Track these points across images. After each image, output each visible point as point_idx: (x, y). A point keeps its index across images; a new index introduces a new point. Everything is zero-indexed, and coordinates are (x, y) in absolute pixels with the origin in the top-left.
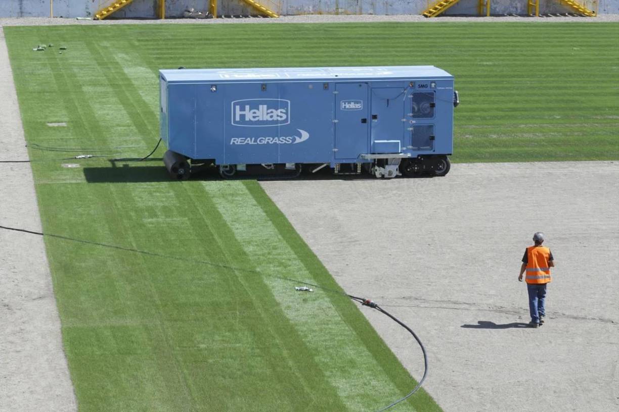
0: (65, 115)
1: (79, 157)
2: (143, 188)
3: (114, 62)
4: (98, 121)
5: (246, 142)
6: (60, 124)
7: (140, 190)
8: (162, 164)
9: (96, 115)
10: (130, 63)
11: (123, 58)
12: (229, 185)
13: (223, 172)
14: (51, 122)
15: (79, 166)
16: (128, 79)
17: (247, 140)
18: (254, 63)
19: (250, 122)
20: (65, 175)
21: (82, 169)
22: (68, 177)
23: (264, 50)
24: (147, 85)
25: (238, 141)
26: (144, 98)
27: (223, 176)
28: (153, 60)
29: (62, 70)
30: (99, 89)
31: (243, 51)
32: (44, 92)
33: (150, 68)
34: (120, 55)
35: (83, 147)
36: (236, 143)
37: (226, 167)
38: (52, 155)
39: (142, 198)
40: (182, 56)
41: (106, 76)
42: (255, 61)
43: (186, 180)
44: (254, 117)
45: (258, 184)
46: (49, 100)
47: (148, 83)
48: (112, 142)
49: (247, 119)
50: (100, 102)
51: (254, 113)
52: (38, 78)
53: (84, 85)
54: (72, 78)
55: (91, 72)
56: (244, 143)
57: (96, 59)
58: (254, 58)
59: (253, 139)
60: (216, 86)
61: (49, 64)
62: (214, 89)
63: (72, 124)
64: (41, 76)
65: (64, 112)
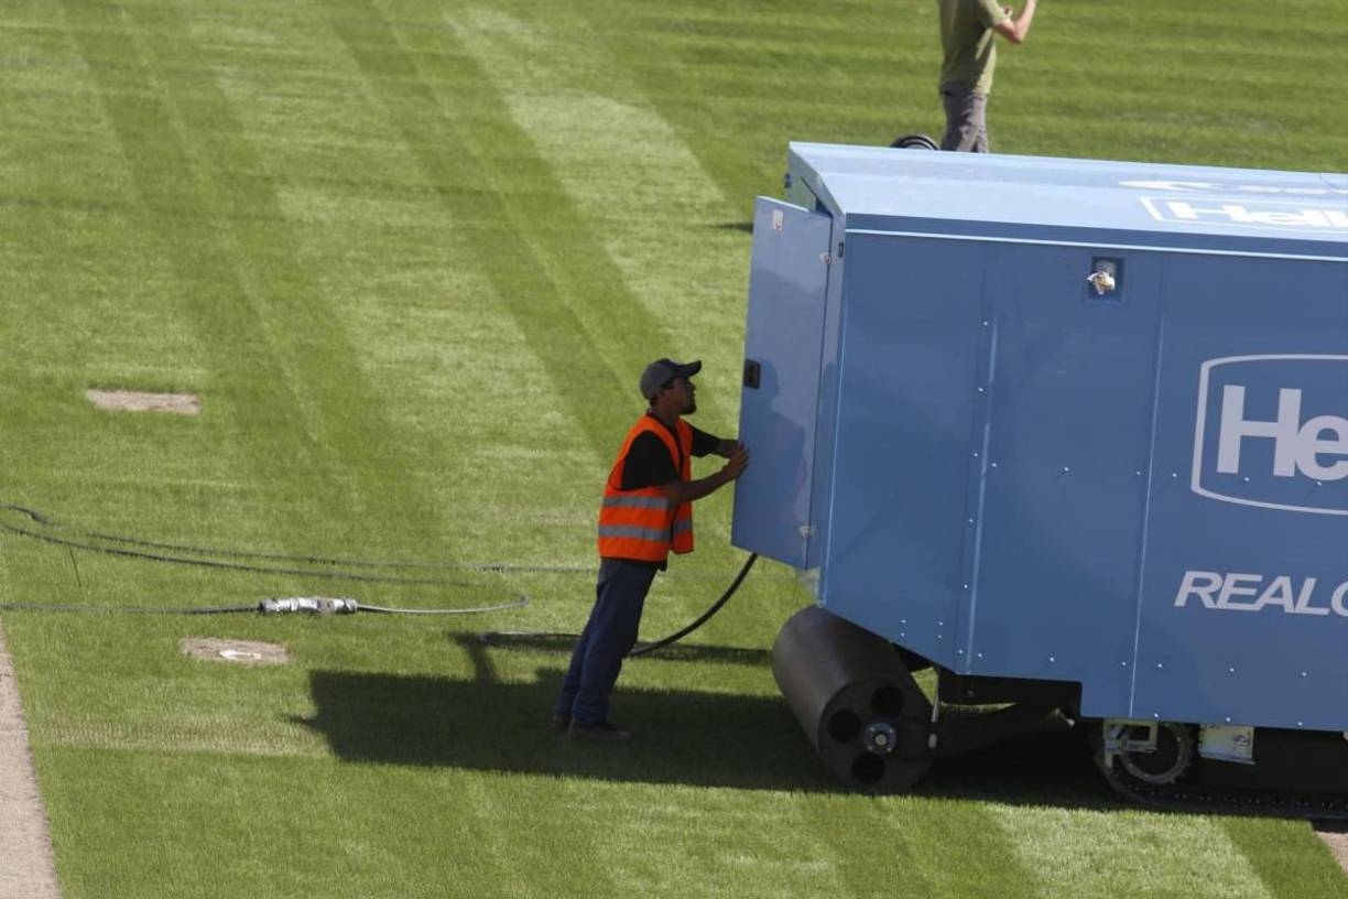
0: (190, 349)
1: (283, 604)
2: (660, 818)
3: (453, 58)
4: (379, 401)
5: (1266, 598)
6: (162, 401)
7: (640, 827)
8: (760, 683)
9: (367, 365)
10: (541, 72)
11: (500, 38)
12: (1152, 838)
13: (1116, 759)
14: (111, 386)
15: (284, 659)
16: (540, 167)
17: (1272, 589)
18: (1257, 124)
19: (1300, 487)
20: (205, 705)
21: (302, 675)
22: (223, 718)
23: (1310, 53)
24: (647, 209)
25: (1220, 590)
26: (634, 287)
27: (1116, 784)
28: (676, 64)
29: (153, 82)
30: (375, 210)
31: (1191, 46)
32: (56, 203)
33: (665, 109)
34: (483, 18)
35: (306, 552)
36: (1208, 603)
37: (1141, 733)
38: (123, 576)
39: (655, 878)
40: (841, 51)
41: (408, 135)
42: (1264, 117)
43: (901, 791)
44: (1325, 460)
45: (1321, 848)
46: (89, 251)
47: (651, 200)
48: (464, 533)
49: (1283, 468)
50: (382, 290)
51: (1328, 435)
52: (21, 119)
53: (284, 180)
54: (216, 134)
55: (321, 105)
56: (1257, 606)
57: (344, 33)
58: (1261, 93)
59: (1309, 584)
60: (1119, 262)
61: (80, 36)
62: (1110, 281)
63: (231, 407)
64: (31, 103)
65: (179, 331)
